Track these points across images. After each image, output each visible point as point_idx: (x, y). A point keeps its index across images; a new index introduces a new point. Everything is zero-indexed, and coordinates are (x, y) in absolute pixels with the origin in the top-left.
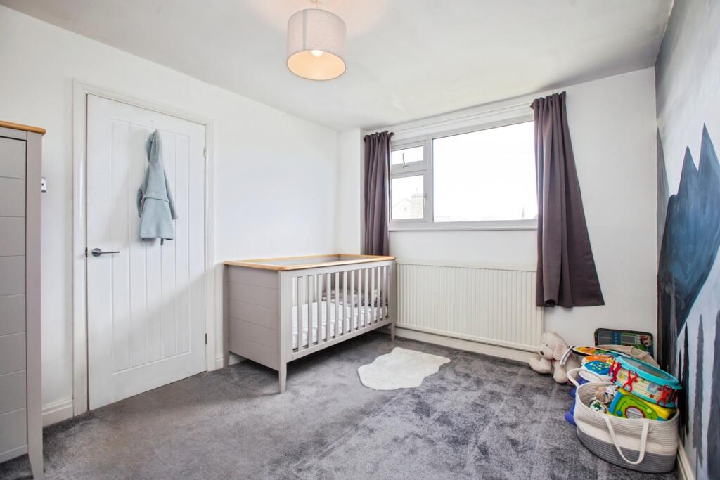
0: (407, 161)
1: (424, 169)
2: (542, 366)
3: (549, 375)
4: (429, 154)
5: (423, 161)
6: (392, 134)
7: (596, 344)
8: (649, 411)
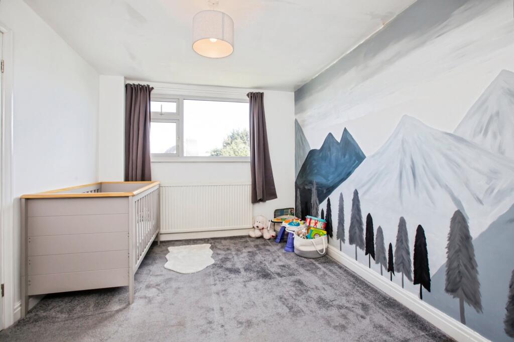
0: (164, 111)
1: (177, 118)
2: (257, 233)
3: (262, 237)
4: (180, 108)
5: (176, 113)
6: (153, 88)
7: (275, 218)
8: (321, 233)
